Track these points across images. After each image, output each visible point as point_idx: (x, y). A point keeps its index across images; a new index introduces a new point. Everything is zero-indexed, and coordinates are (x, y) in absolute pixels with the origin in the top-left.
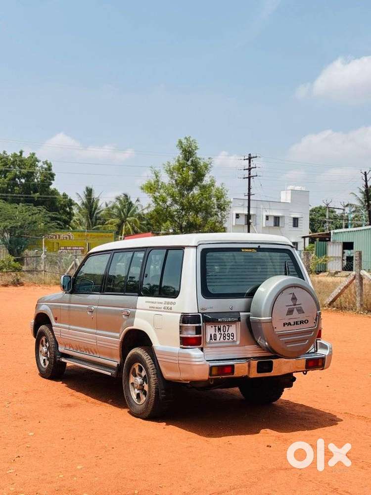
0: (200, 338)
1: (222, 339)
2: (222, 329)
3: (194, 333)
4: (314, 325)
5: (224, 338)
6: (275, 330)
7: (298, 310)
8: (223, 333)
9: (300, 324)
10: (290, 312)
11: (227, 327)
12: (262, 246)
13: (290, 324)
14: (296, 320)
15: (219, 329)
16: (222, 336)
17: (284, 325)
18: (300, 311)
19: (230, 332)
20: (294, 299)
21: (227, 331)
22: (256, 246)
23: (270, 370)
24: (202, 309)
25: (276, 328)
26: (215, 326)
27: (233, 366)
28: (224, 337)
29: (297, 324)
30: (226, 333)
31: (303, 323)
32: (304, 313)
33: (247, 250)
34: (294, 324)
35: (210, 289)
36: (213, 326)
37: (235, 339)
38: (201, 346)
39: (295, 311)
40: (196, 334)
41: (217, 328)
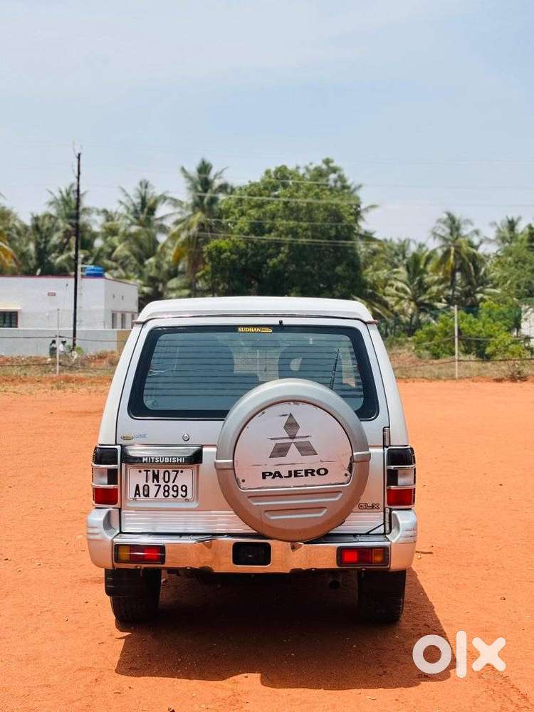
0: (116, 490)
1: (160, 495)
2: (161, 476)
3: (106, 480)
4: (345, 479)
5: (166, 494)
6: (243, 485)
7: (299, 448)
8: (162, 483)
9: (306, 475)
10: (280, 451)
11: (173, 475)
12: (287, 321)
13: (278, 474)
14: (293, 468)
15: (156, 477)
16: (162, 490)
17: (264, 475)
18: (306, 449)
19: (179, 483)
20: (291, 425)
21: (171, 480)
22: (275, 321)
23: (266, 561)
24: (124, 438)
25: (243, 481)
26: (147, 471)
27: (161, 549)
28: (165, 491)
29: (296, 476)
30: (171, 484)
31: (313, 475)
32: (316, 454)
33: (250, 329)
34: (290, 476)
35: (148, 402)
36: (142, 470)
37: (189, 496)
38: (118, 505)
39: (293, 450)
40: (109, 483)
41: (150, 474)
